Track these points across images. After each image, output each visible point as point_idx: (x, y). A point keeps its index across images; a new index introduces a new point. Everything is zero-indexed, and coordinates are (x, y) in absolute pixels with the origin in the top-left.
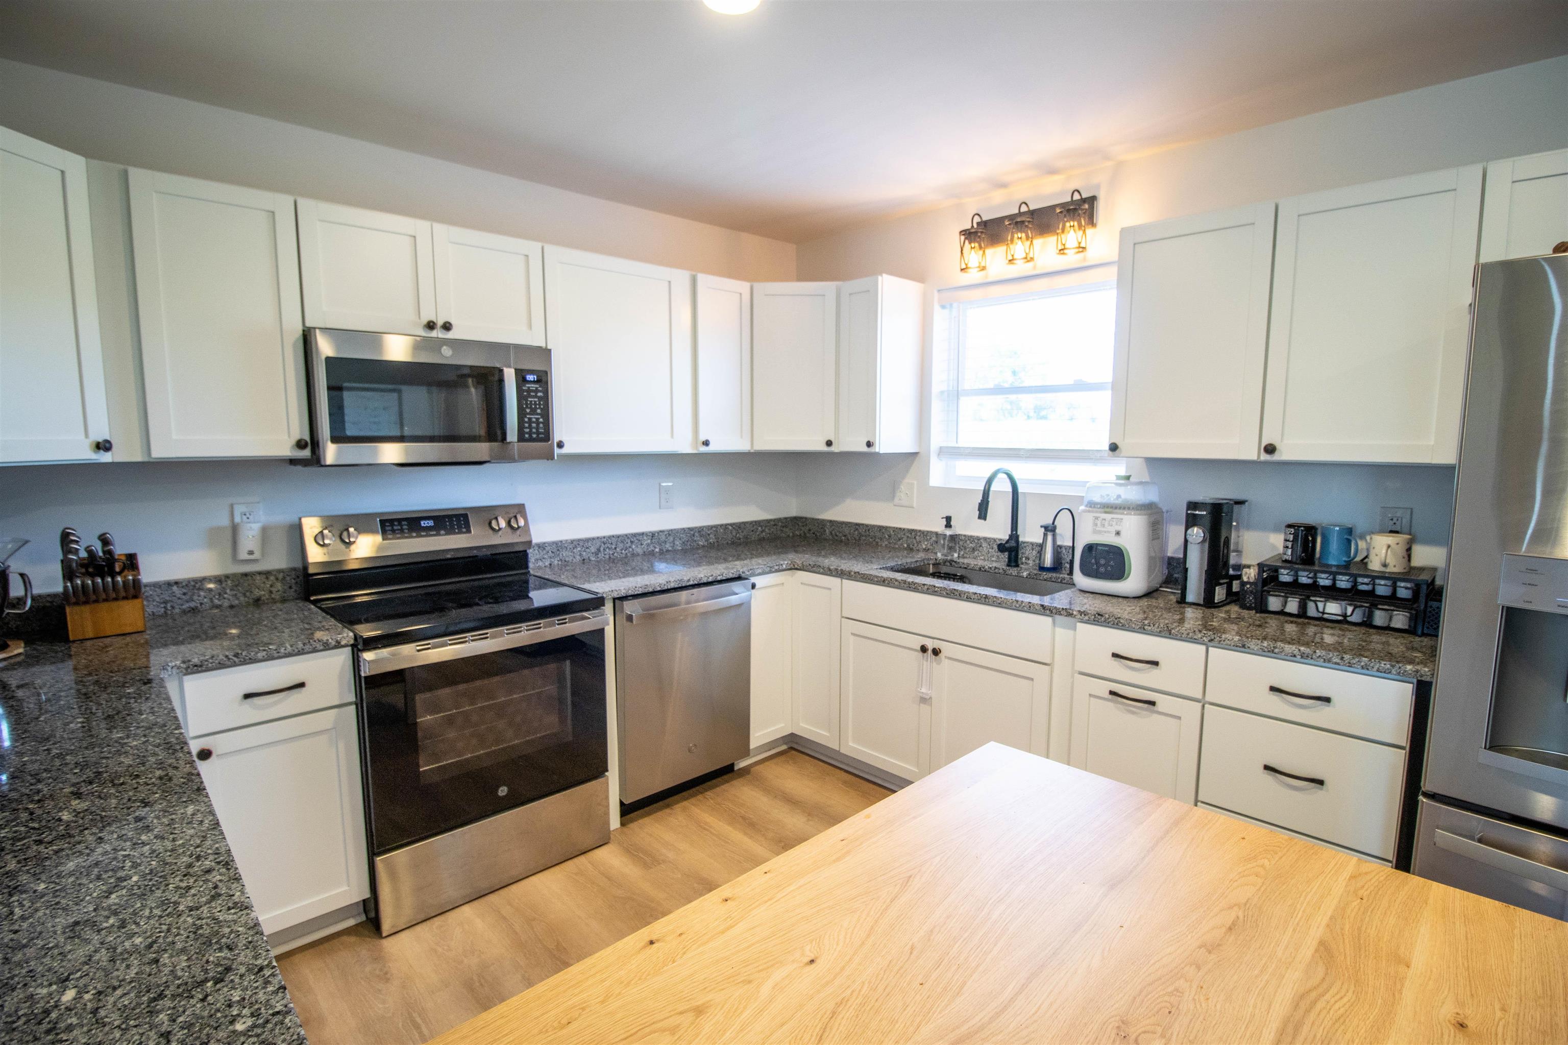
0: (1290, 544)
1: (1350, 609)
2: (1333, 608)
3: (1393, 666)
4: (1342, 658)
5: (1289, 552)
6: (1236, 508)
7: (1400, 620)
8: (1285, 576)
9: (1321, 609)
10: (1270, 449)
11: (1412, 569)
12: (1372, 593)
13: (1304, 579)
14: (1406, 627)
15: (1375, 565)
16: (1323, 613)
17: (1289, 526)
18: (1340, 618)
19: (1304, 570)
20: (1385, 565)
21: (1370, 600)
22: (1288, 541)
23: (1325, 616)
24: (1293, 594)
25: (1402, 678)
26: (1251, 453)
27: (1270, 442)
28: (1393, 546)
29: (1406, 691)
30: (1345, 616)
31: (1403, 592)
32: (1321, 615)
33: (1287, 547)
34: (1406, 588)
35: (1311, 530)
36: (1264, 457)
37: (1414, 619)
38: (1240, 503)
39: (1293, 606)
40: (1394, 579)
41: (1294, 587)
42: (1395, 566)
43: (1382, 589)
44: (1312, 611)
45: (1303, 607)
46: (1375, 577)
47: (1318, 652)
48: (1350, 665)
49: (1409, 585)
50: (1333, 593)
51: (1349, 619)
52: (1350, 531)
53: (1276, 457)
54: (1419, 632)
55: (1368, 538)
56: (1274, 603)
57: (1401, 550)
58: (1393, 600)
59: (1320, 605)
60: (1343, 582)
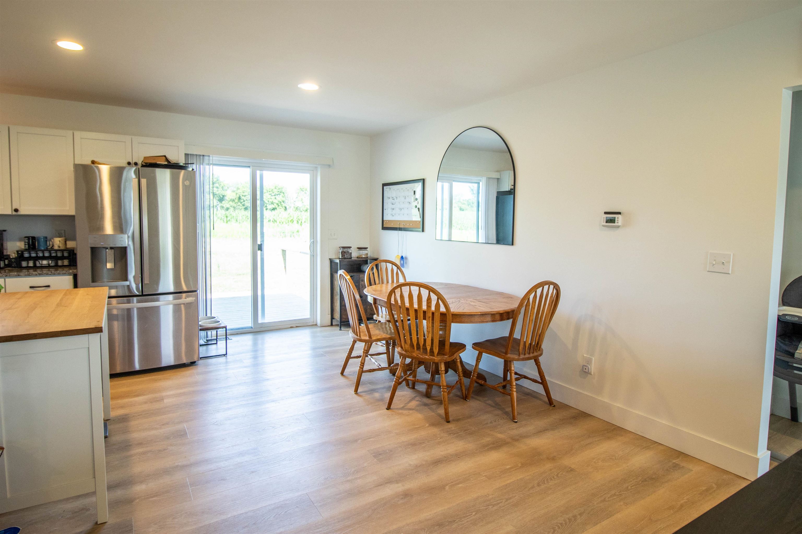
0: (27, 243)
1: (50, 262)
2: (45, 262)
3: (66, 272)
4: (52, 273)
5: (27, 246)
6: (4, 232)
7: (66, 262)
8: (26, 255)
9: (41, 263)
10: (16, 210)
11: (67, 248)
12: (56, 256)
13: (33, 255)
14: (68, 265)
15: (56, 247)
16: (42, 264)
17: (26, 237)
18: (47, 265)
19: (33, 251)
20: (59, 247)
21: (56, 259)
22: (26, 242)
23: (43, 265)
24: (30, 260)
25: (69, 274)
26: (9, 212)
27: (17, 208)
28: (61, 241)
29: (71, 278)
30: (49, 264)
31: (66, 254)
32: (41, 265)
33: (26, 245)
34: (66, 253)
35: (33, 238)
36: (14, 213)
37: (70, 262)
38: (5, 231)
39: (31, 264)
40: (62, 251)
41: (30, 258)
42: (62, 247)
43: (59, 254)
44: (38, 264)
45: (35, 264)
46: (56, 251)
47: (44, 272)
48: (54, 274)
49: (67, 252)
50: (44, 258)
51: (50, 265)
52: (46, 238)
53: (19, 213)
54: (72, 265)
55: (52, 240)
56: (24, 264)
57: (63, 242)
58: (63, 258)
59: (41, 262)
60: (47, 254)
